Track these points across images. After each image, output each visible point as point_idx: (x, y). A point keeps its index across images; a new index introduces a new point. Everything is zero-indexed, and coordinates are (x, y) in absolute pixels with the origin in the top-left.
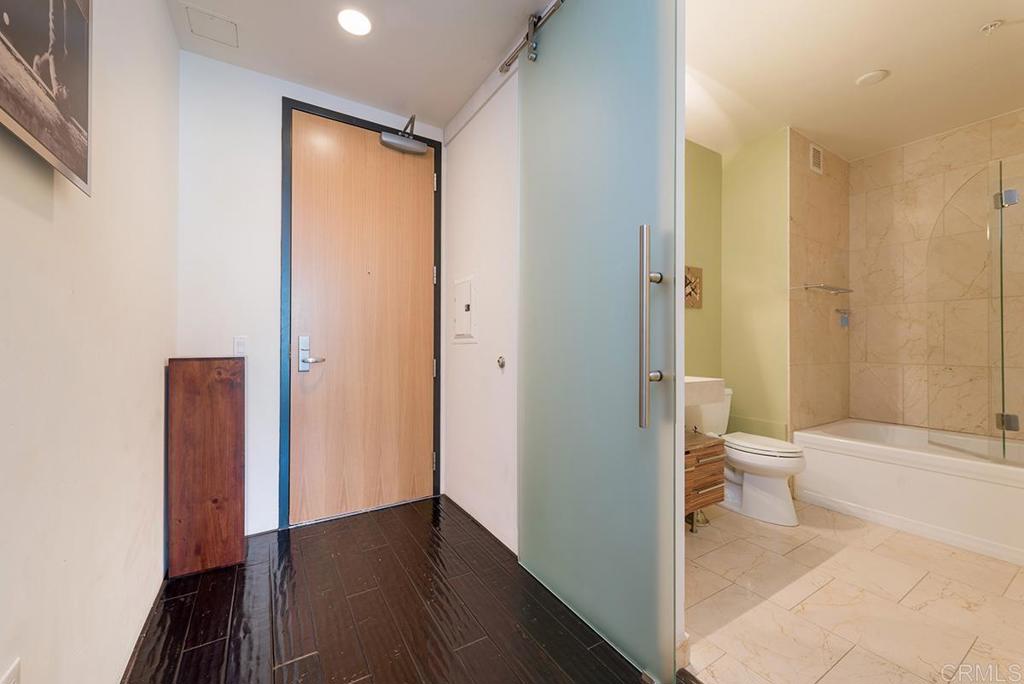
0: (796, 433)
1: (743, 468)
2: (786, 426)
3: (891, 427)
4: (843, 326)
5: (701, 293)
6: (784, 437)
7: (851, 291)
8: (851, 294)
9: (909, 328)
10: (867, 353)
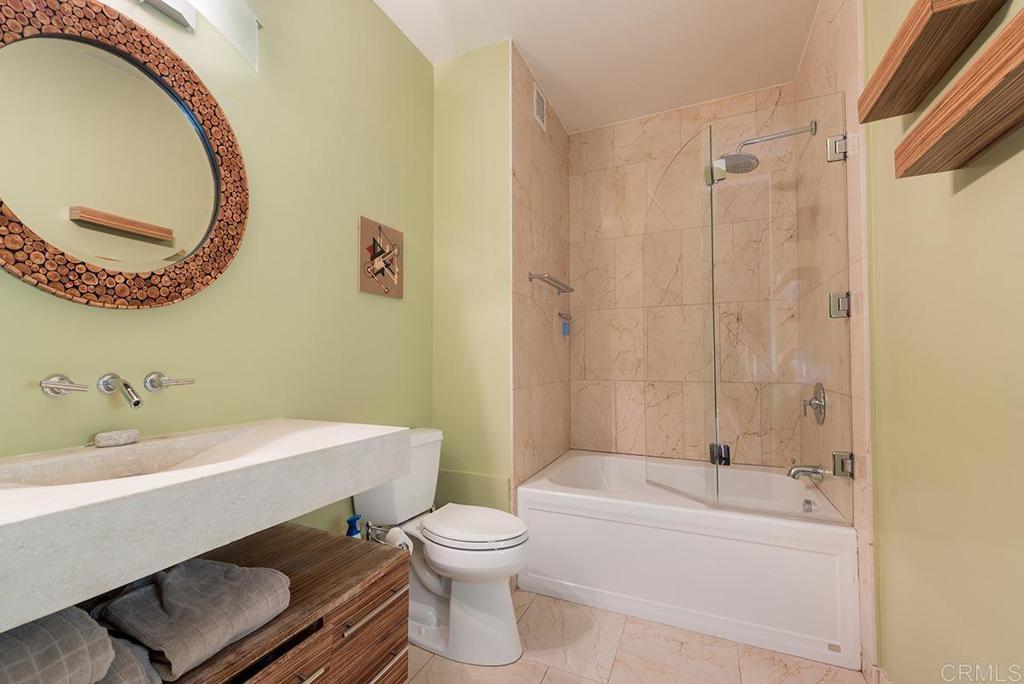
0: (520, 489)
1: (449, 576)
2: (509, 480)
3: (607, 458)
4: (565, 334)
5: (401, 274)
6: (507, 508)
7: (572, 290)
8: (571, 294)
9: (621, 338)
10: (585, 369)
